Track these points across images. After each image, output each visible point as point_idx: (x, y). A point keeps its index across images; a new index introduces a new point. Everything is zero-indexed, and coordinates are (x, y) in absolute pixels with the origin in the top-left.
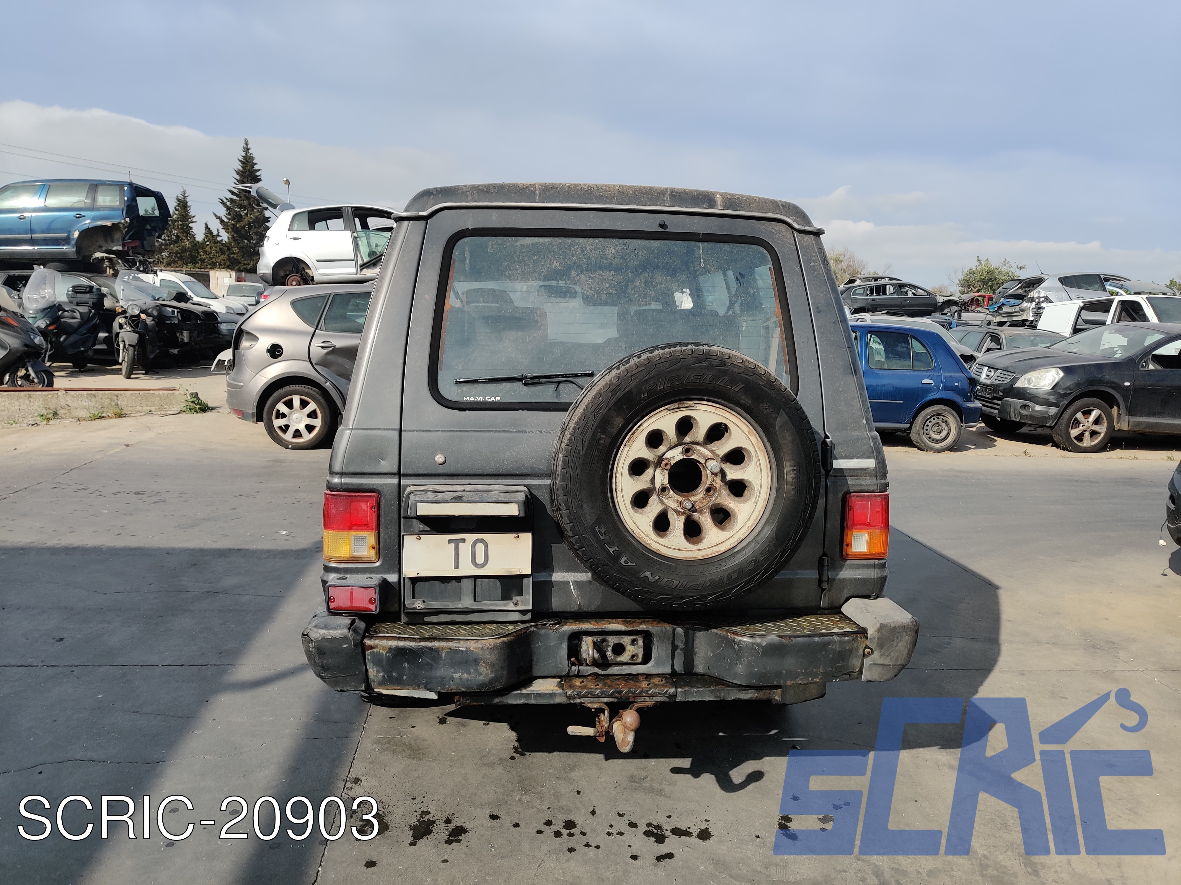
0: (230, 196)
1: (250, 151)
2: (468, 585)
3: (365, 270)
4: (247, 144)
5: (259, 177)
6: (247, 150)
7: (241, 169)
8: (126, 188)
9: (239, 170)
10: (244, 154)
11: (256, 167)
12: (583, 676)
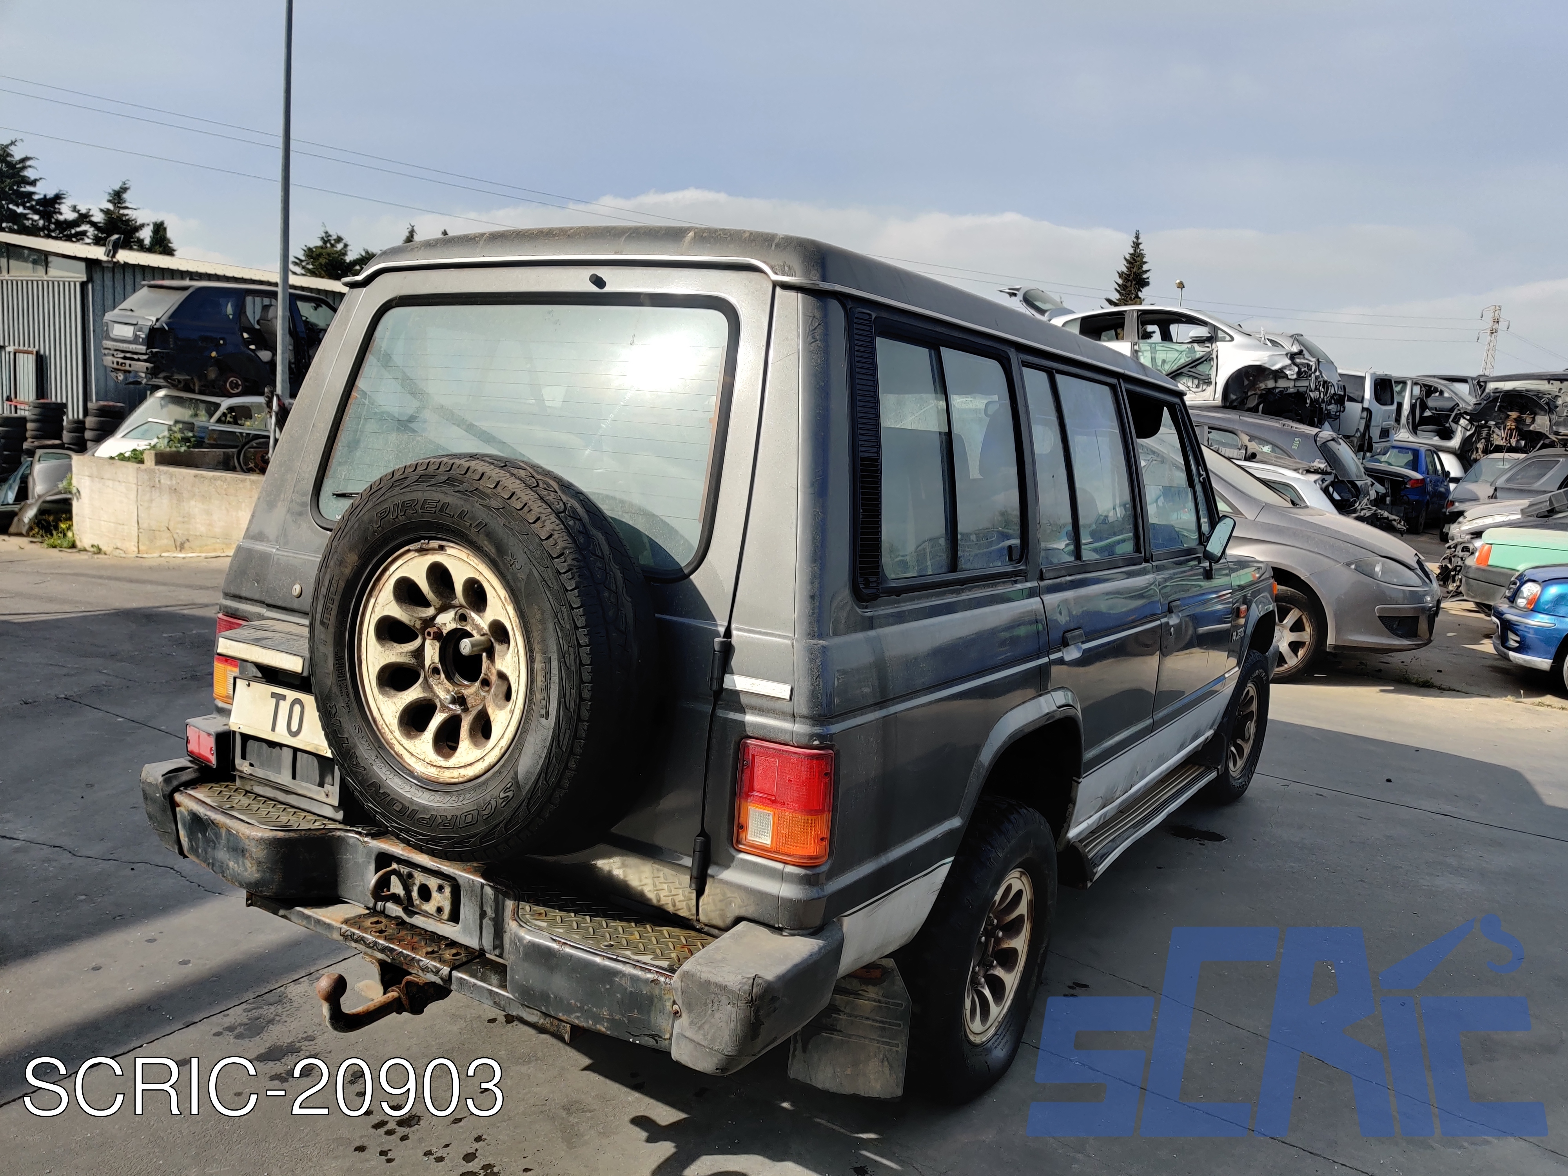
1: (1141, 246)
2: (287, 754)
4: (1137, 238)
5: (1147, 280)
6: (1136, 245)
7: (1125, 270)
9: (1123, 272)
10: (1132, 251)
11: (1145, 268)
12: (388, 917)
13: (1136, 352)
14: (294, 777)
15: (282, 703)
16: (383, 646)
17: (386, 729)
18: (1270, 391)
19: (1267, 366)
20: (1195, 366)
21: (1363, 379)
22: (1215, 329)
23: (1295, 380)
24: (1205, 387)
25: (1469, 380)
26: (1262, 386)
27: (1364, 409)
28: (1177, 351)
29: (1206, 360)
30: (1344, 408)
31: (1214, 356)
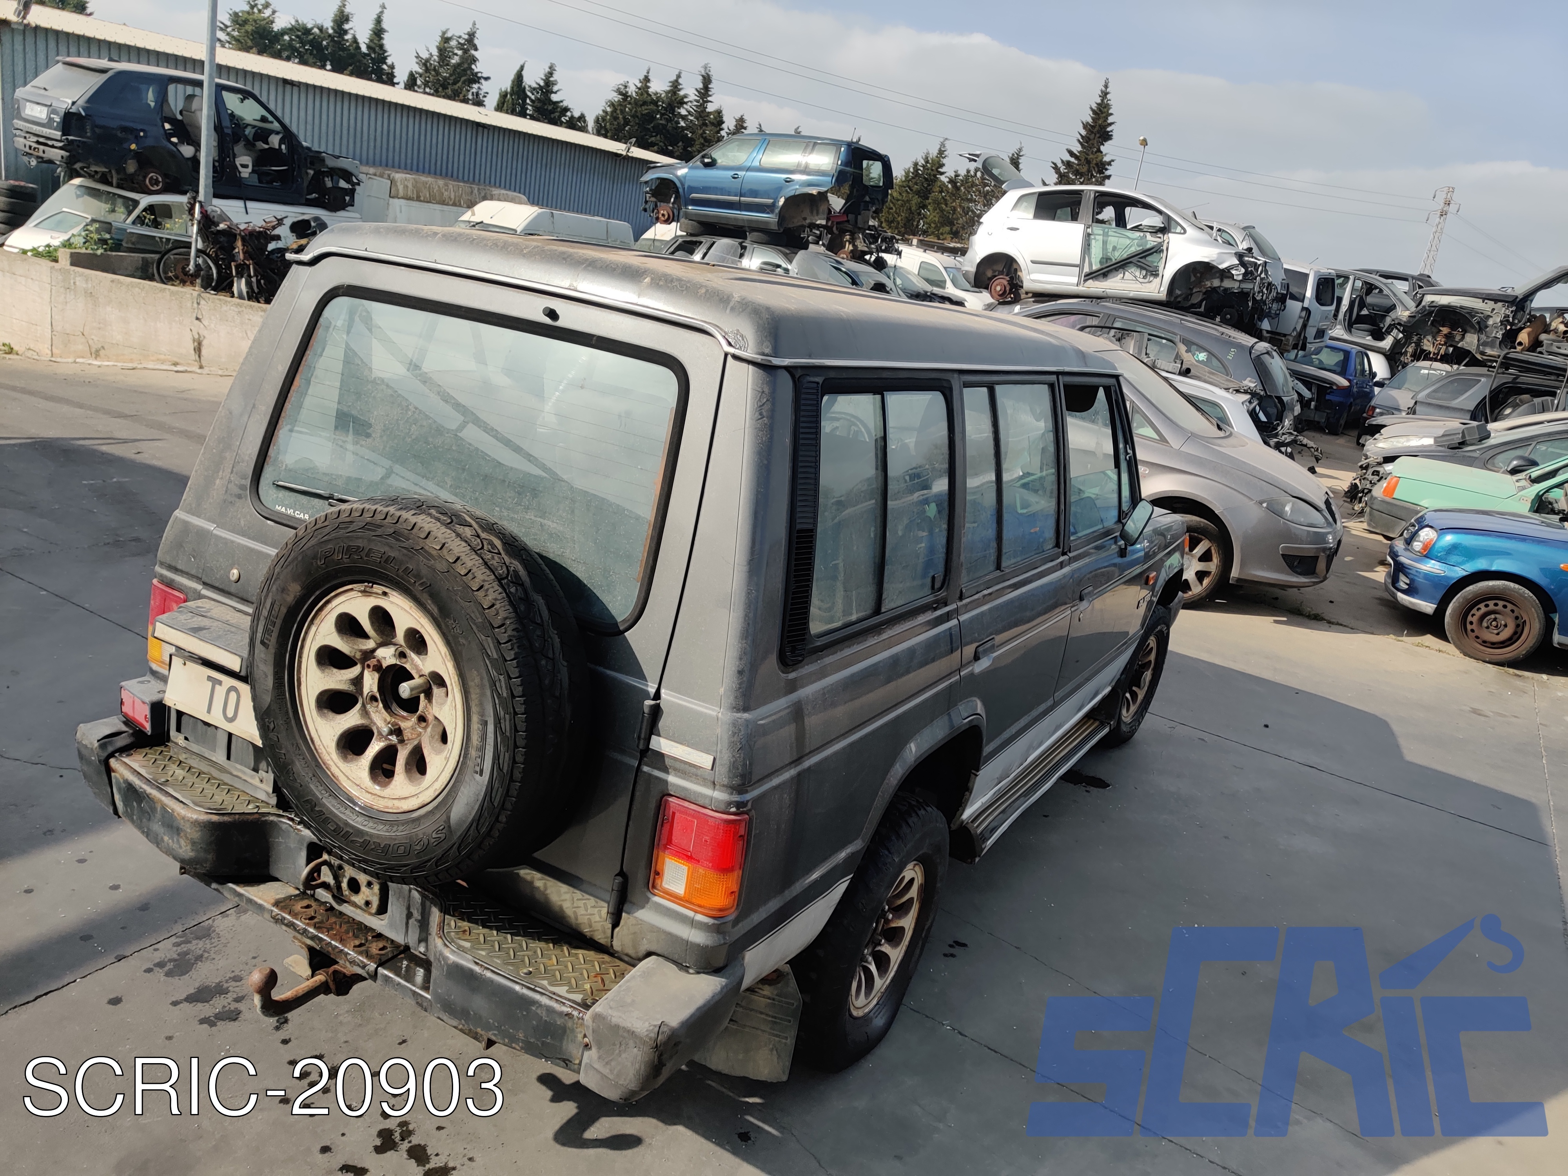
0: (1067, 157)
1: (1108, 96)
2: (222, 738)
3: (1090, 281)
4: (1107, 86)
5: (1110, 134)
6: (1105, 94)
7: (1090, 120)
8: (843, 149)
9: (1088, 123)
10: (1099, 101)
11: (1110, 119)
12: (316, 900)
13: (1089, 235)
14: (229, 758)
15: (217, 687)
16: (323, 671)
17: (323, 750)
18: (1214, 289)
19: (1215, 263)
20: (1145, 257)
21: (1306, 276)
22: (1169, 219)
23: (1240, 281)
24: (1152, 278)
25: (1410, 279)
26: (1208, 284)
27: (1303, 309)
28: (1129, 238)
29: (1156, 252)
30: (1285, 307)
31: (1164, 248)
